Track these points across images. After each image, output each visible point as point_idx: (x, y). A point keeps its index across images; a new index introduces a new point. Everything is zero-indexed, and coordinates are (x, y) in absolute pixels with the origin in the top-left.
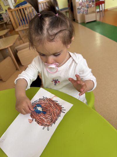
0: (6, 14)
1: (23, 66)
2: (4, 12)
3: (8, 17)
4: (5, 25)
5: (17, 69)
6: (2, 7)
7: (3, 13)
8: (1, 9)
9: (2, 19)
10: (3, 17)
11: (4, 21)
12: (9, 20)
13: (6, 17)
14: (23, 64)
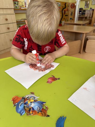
0: (89, 11)
1: (85, 52)
2: (89, 9)
3: (90, 14)
4: (84, 19)
5: (80, 52)
6: (89, 5)
7: (87, 10)
8: (88, 6)
9: (85, 14)
10: (86, 13)
11: (84, 16)
12: (89, 16)
13: (88, 14)
14: (86, 51)
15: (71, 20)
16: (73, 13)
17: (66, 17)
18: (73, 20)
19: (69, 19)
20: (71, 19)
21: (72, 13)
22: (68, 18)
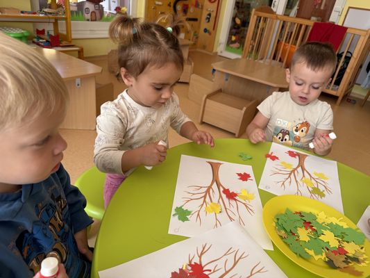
15: (207, 34)
16: (213, 15)
17: (192, 22)
18: (210, 34)
19: (202, 30)
20: (206, 30)
21: (210, 15)
22: (199, 27)
